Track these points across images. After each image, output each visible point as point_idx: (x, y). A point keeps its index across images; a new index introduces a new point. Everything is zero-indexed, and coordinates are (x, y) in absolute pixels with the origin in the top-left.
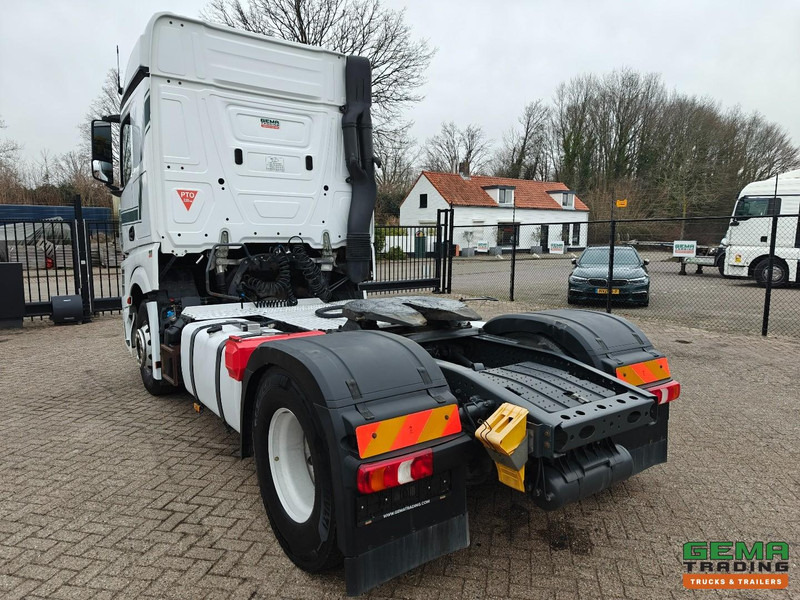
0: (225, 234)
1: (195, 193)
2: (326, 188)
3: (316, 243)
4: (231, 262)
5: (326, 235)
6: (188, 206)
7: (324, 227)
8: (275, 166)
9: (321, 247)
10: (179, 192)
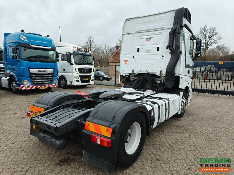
0: (133, 71)
1: (128, 60)
2: (163, 56)
3: (158, 74)
4: (135, 78)
5: (161, 71)
6: (126, 64)
7: (161, 69)
8: (148, 51)
9: (160, 75)
10: (124, 60)
